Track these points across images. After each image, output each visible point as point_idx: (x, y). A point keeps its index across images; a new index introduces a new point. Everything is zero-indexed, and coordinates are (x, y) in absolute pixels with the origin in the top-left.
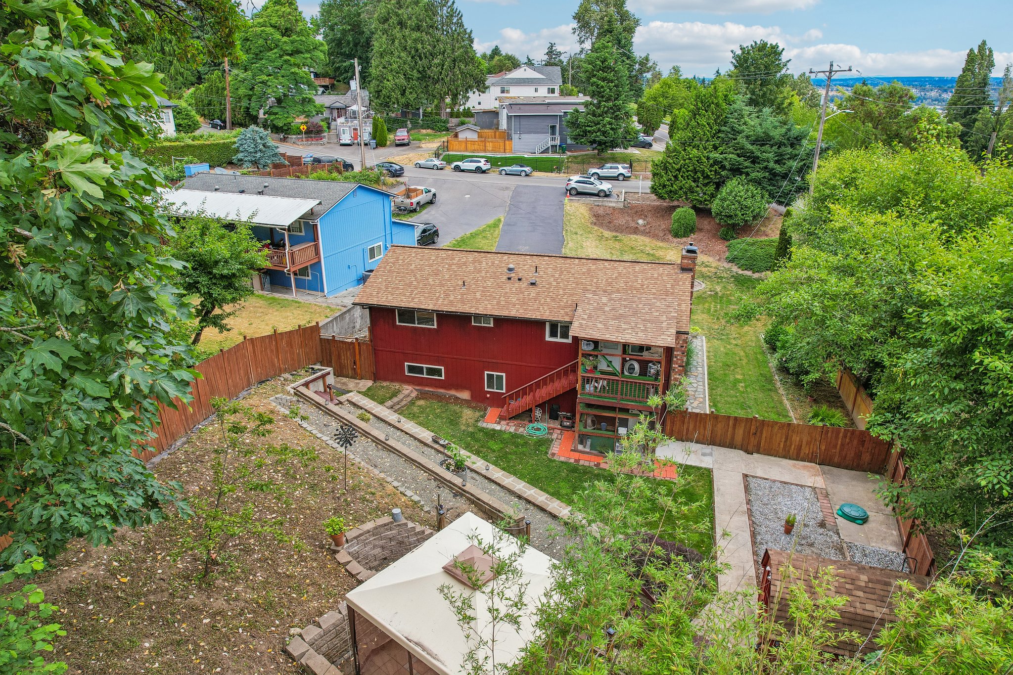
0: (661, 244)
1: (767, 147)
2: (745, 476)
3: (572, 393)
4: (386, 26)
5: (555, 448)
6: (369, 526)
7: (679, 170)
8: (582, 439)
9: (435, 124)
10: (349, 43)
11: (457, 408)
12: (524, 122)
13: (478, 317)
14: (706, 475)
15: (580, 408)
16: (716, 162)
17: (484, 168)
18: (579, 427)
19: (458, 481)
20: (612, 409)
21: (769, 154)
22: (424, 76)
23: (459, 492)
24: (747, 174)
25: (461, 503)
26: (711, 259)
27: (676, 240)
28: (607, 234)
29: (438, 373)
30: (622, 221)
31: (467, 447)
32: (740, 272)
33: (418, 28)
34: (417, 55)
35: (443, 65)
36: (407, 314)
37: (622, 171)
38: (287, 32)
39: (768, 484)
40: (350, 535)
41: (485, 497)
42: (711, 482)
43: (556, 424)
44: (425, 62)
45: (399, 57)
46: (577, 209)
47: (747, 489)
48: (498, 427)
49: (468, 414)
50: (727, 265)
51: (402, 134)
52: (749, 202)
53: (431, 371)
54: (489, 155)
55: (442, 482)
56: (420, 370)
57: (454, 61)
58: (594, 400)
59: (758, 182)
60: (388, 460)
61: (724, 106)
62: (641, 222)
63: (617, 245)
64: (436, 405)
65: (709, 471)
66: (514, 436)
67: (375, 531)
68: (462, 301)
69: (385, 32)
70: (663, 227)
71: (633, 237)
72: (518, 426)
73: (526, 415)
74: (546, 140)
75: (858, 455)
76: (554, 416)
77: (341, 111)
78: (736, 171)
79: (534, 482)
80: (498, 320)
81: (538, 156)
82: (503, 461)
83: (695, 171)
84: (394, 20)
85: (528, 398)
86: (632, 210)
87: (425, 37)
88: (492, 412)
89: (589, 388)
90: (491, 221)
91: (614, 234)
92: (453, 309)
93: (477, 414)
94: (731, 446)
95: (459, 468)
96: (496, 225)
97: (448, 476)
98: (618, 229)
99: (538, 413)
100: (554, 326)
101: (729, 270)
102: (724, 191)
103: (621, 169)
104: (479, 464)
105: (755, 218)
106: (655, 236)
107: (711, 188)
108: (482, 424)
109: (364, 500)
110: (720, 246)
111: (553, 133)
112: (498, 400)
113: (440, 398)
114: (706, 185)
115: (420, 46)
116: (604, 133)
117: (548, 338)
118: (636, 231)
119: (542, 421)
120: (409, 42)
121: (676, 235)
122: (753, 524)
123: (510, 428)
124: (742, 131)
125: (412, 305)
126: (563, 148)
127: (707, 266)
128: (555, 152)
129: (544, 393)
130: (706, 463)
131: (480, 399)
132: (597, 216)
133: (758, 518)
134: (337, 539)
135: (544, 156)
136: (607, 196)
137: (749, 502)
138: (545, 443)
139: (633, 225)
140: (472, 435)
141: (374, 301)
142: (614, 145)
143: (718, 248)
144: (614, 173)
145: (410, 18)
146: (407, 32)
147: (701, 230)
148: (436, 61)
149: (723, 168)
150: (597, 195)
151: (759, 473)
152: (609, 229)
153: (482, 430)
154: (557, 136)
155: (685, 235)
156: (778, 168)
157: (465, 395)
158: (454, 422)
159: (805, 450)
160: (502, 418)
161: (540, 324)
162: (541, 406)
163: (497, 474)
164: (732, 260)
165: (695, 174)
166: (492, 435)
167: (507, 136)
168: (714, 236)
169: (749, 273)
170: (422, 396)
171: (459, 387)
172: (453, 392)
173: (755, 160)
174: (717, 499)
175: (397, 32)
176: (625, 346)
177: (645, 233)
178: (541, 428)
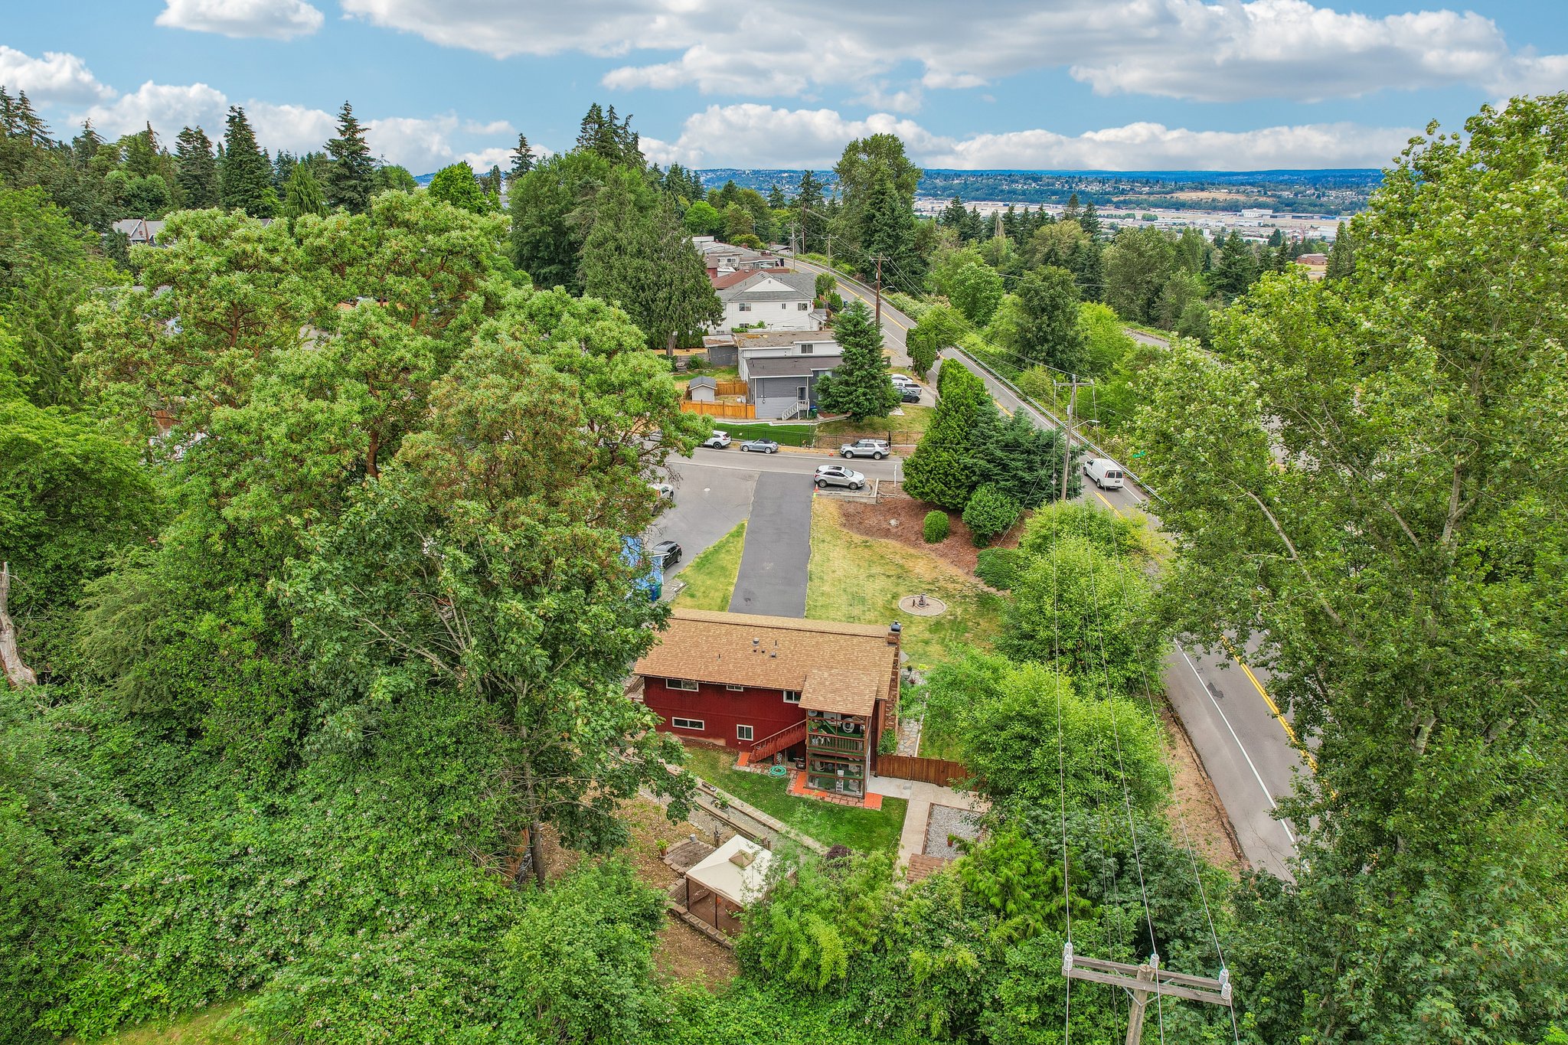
0: (912, 551)
1: (1016, 455)
2: (932, 805)
3: (801, 745)
4: (601, 251)
5: (791, 786)
6: (679, 844)
7: (930, 472)
8: (812, 779)
10: (548, 246)
11: (715, 754)
12: (767, 385)
14: (903, 804)
15: (809, 755)
16: (966, 468)
17: (724, 444)
18: (809, 769)
19: (724, 816)
20: (832, 757)
21: (1017, 462)
23: (726, 823)
24: (997, 482)
25: (728, 830)
26: (960, 572)
27: (928, 546)
28: (858, 538)
29: (700, 725)
30: (872, 521)
31: (726, 788)
32: (986, 589)
33: (640, 253)
35: (670, 299)
36: (676, 681)
37: (878, 449)
39: (947, 810)
40: (669, 849)
41: (743, 826)
42: (905, 810)
43: (792, 766)
44: (648, 294)
45: (618, 289)
46: (825, 504)
47: (930, 815)
48: (748, 770)
49: (724, 759)
50: (974, 580)
52: (997, 513)
53: (693, 724)
54: (729, 422)
55: (714, 816)
56: (685, 723)
57: (684, 292)
58: (819, 751)
59: (1008, 491)
61: (975, 406)
62: (893, 522)
63: (866, 553)
64: (699, 751)
65: (906, 801)
66: (762, 777)
67: (682, 848)
68: (719, 672)
69: (600, 258)
70: (917, 528)
71: (883, 541)
72: (763, 768)
73: (770, 759)
74: (794, 404)
76: (791, 760)
78: (986, 477)
79: (775, 814)
80: (747, 688)
81: (784, 423)
82: (752, 798)
83: (946, 475)
84: (611, 245)
85: (771, 746)
86: (886, 507)
87: (649, 265)
88: (744, 756)
89: (815, 742)
90: (734, 529)
91: (865, 538)
92: (712, 680)
93: (732, 759)
94: (927, 780)
95: (724, 806)
96: (739, 534)
97: (718, 812)
98: (868, 532)
99: (779, 757)
100: (790, 694)
101: (975, 587)
102: (975, 497)
103: (877, 447)
104: (736, 802)
105: (1005, 528)
106: (906, 540)
107: (963, 492)
108: (736, 768)
109: (670, 829)
110: (970, 556)
111: (802, 397)
112: (747, 747)
113: (701, 745)
114: (958, 488)
115: (642, 275)
116: (858, 405)
117: (785, 702)
118: (887, 533)
119: (782, 763)
120: (630, 271)
121: (928, 541)
122: (927, 840)
123: (757, 769)
124: (991, 437)
125: (680, 676)
126: (813, 413)
127: (954, 582)
128: (804, 417)
129: (784, 742)
130: (905, 795)
131: (734, 746)
132: (846, 515)
133: (932, 835)
134: (663, 852)
135: (792, 423)
136: (858, 488)
137: (929, 824)
138: (784, 782)
139: (884, 525)
140: (728, 777)
143: (968, 558)
144: (869, 451)
145: (630, 243)
146: (627, 259)
147: (954, 533)
148: (661, 295)
149: (974, 472)
150: (849, 487)
151: (944, 802)
152: (859, 531)
153: (736, 772)
154: (807, 400)
155: (938, 540)
156: (1027, 476)
157: (721, 742)
158: (713, 766)
160: (751, 762)
161: (780, 692)
162: (782, 752)
163: (749, 809)
164: (980, 574)
165: (947, 478)
166: (744, 776)
168: (967, 542)
169: (993, 590)
170: (687, 744)
171: (717, 736)
172: (711, 740)
173: (1005, 467)
174: (906, 822)
175: (615, 260)
177: (898, 537)
178: (780, 769)
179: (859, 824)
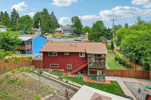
3: (87, 67)
5: (84, 79)
8: (89, 77)
9: (51, 33)
11: (61, 73)
13: (66, 53)
14: (116, 82)
15: (88, 70)
17: (60, 38)
22: (50, 25)
24: (103, 35)
29: (57, 66)
34: (49, 22)
36: (51, 53)
38: (28, 18)
39: (129, 83)
42: (118, 83)
43: (83, 75)
47: (126, 84)
48: (71, 76)
49: (64, 74)
51: (46, 34)
53: (55, 65)
54: (61, 36)
56: (53, 65)
59: (105, 36)
60: (49, 81)
64: (57, 73)
66: (75, 77)
73: (76, 73)
74: (70, 33)
75: (143, 76)
76: (82, 73)
77: (36, 31)
80: (70, 53)
88: (69, 73)
89: (90, 65)
93: (66, 74)
94: (118, 76)
99: (79, 72)
100: (81, 53)
102: (100, 38)
103: (82, 37)
107: (98, 38)
108: (67, 76)
109: (45, 90)
112: (70, 71)
113: (58, 71)
117: (80, 56)
122: (131, 91)
123: (74, 76)
126: (73, 35)
128: (71, 35)
129: (80, 68)
131: (66, 71)
137: (127, 87)
138: (82, 78)
141: (44, 51)
142: (81, 34)
145: (48, 17)
149: (99, 35)
151: (126, 81)
154: (72, 33)
156: (108, 34)
157: (63, 70)
159: (133, 76)
160: (71, 74)
161: (78, 53)
163: (75, 84)
167: (64, 33)
170: (54, 71)
171: (62, 69)
172: (60, 70)
176: (96, 55)
178: (80, 75)
179: (108, 88)
